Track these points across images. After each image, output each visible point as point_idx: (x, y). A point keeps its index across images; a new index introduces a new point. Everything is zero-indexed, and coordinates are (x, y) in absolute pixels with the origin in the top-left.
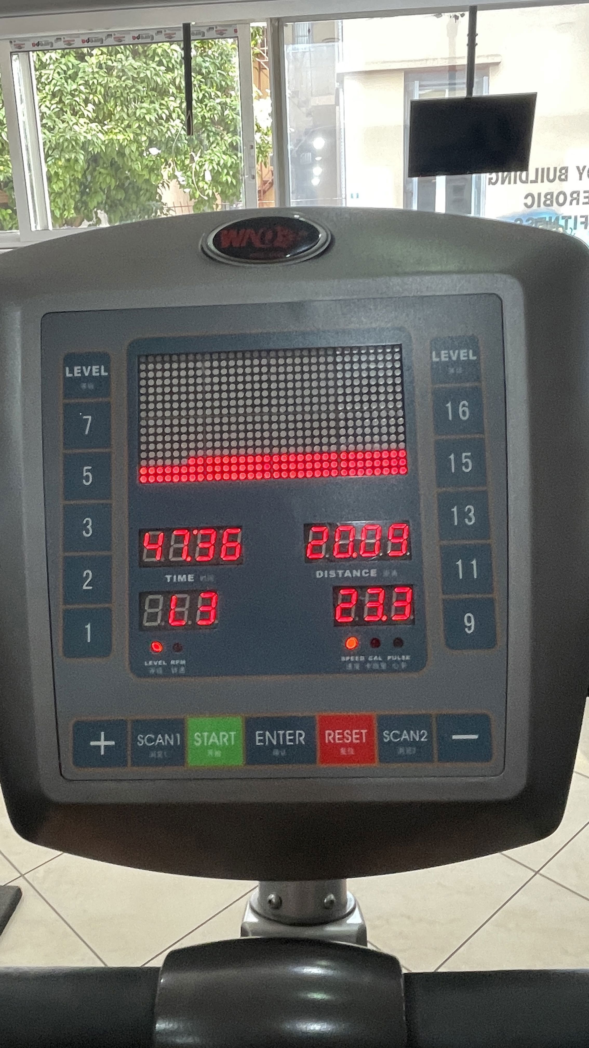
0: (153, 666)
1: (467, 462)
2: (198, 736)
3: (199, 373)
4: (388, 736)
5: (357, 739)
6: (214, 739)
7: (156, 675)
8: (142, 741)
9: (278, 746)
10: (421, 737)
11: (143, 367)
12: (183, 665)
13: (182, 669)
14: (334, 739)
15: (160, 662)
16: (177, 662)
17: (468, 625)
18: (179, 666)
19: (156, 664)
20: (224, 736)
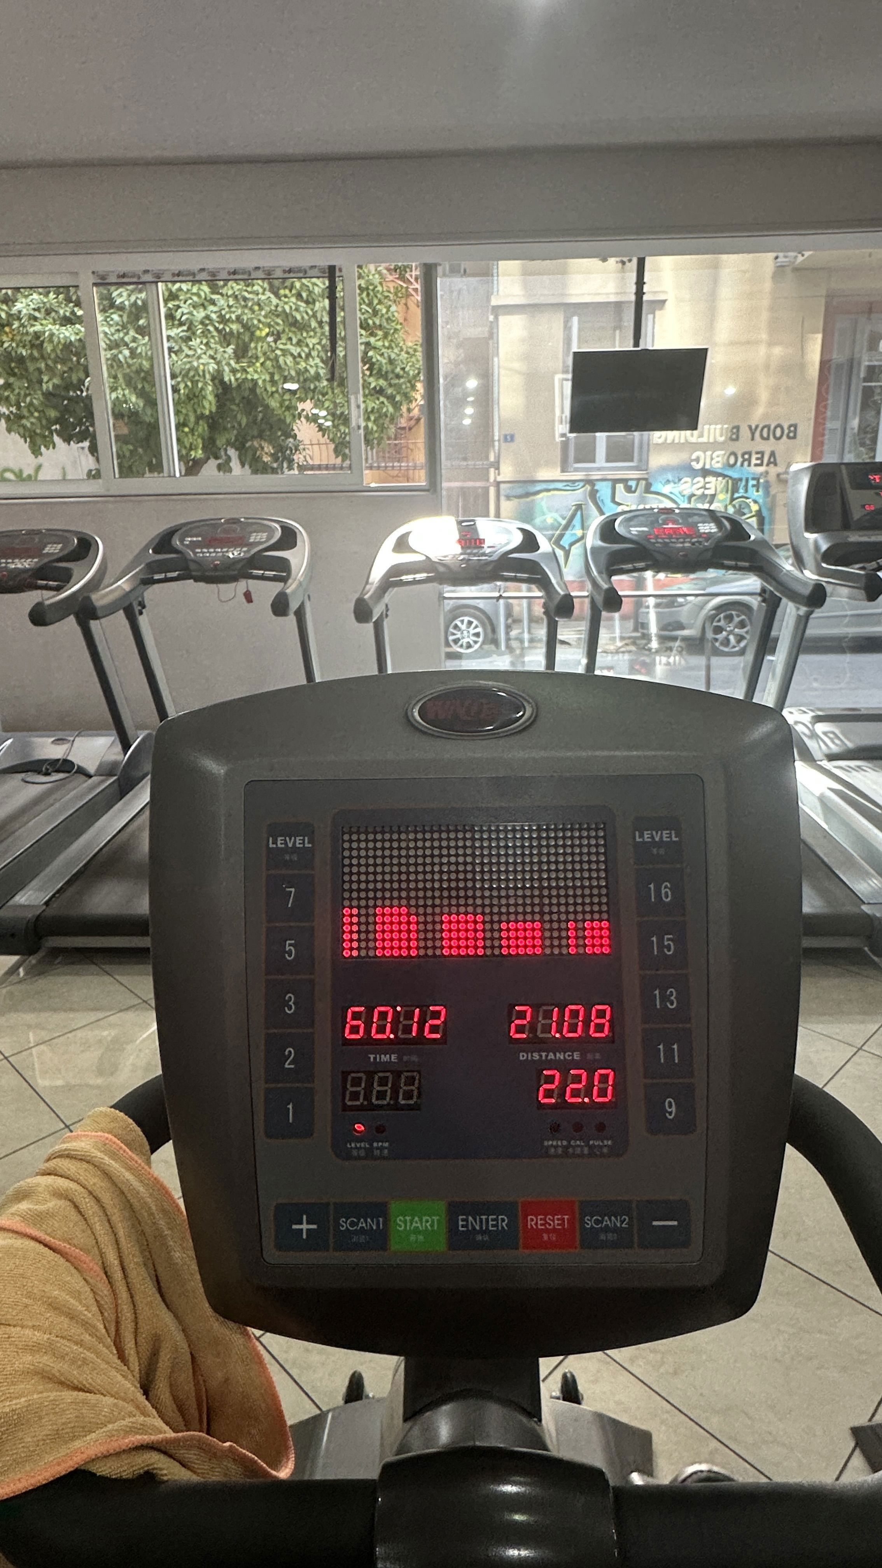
0: (356, 1148)
1: (669, 945)
2: (400, 1220)
3: (403, 845)
4: (590, 1223)
5: (558, 1225)
6: (417, 1224)
7: (359, 1158)
8: (345, 1224)
9: (482, 1232)
10: (622, 1222)
11: (346, 837)
12: (386, 1148)
13: (386, 1151)
14: (536, 1224)
15: (362, 1145)
16: (380, 1144)
17: (670, 1110)
18: (381, 1149)
19: (358, 1145)
20: (427, 1221)
